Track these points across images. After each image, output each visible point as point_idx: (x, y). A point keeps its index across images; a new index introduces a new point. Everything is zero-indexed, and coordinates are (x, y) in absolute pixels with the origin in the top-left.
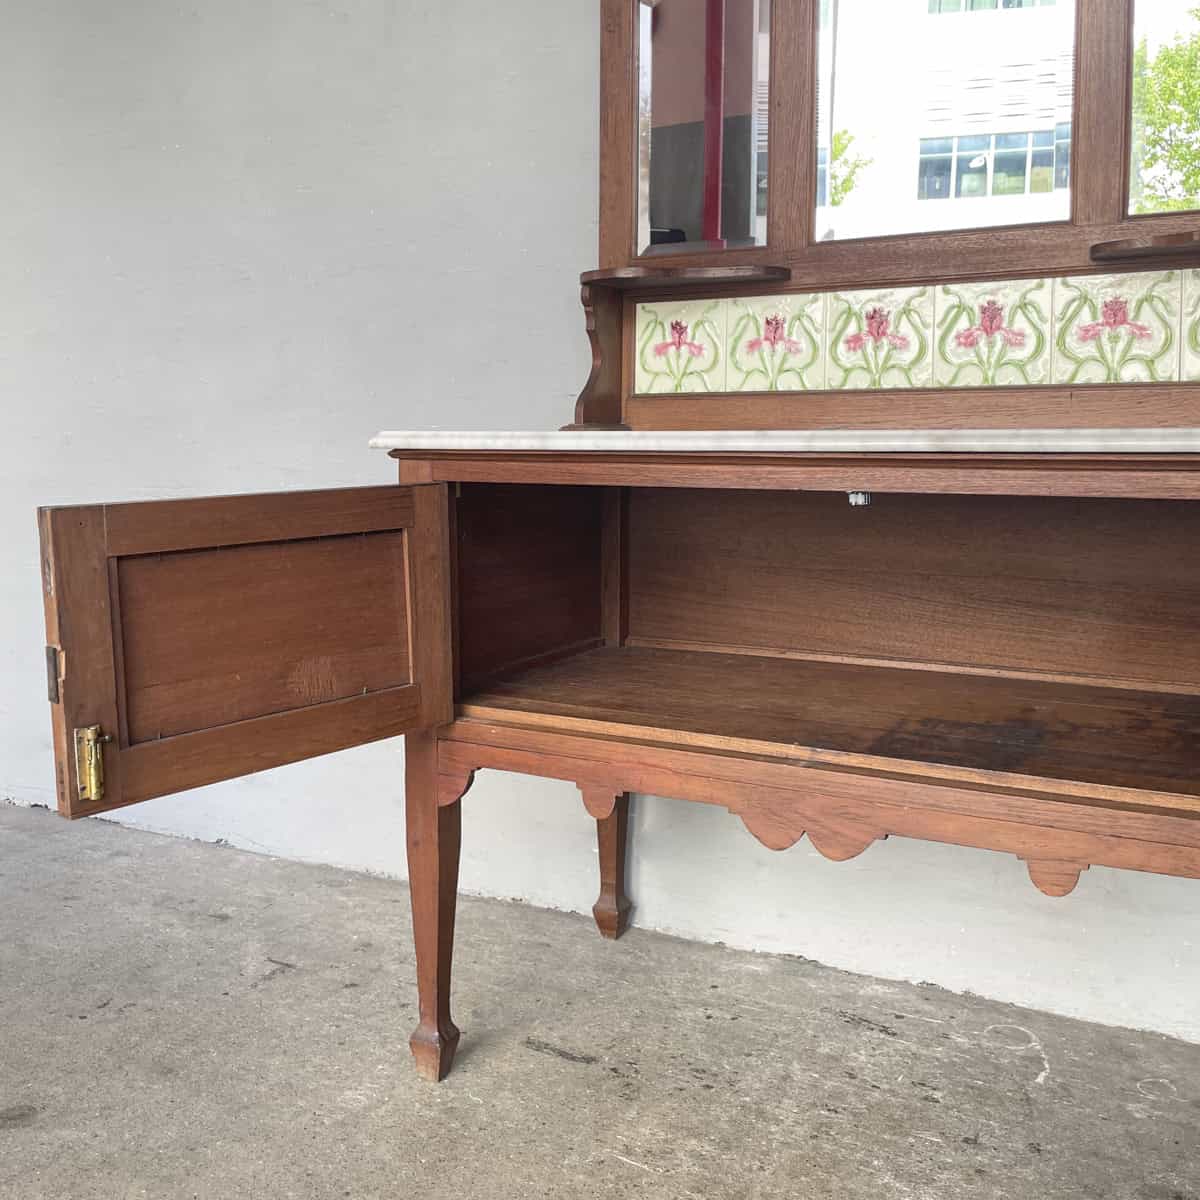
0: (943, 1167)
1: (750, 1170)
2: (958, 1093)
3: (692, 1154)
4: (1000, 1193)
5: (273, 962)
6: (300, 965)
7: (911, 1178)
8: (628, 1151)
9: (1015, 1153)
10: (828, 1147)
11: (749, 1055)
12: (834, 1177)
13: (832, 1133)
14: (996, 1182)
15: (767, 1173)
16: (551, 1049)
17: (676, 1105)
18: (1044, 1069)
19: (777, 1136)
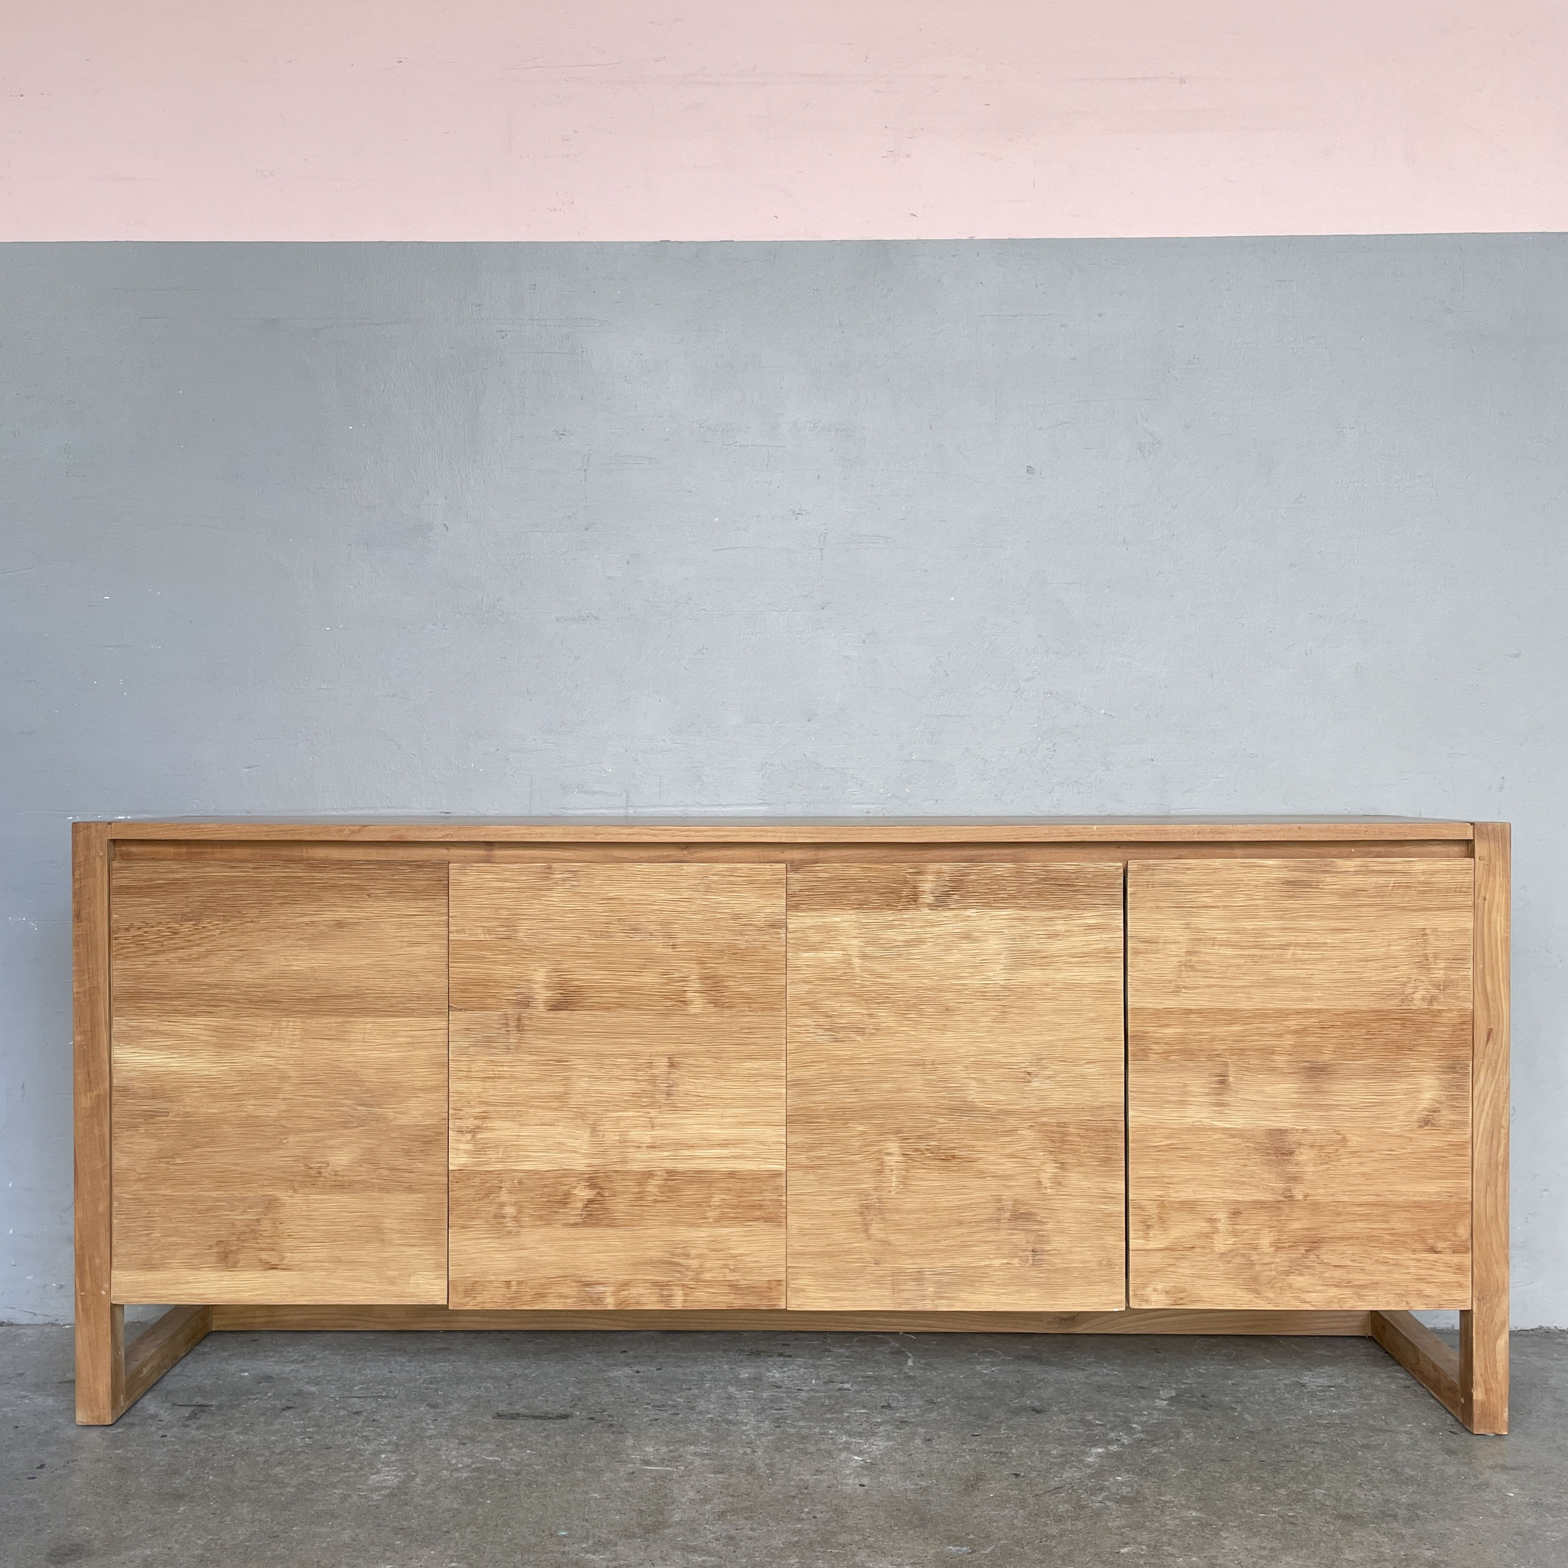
0: (878, 1425)
1: (747, 1454)
2: (860, 1382)
3: (695, 1454)
4: (924, 1430)
5: (179, 1405)
6: (214, 1403)
7: (860, 1435)
8: (648, 1463)
9: (920, 1407)
10: (792, 1431)
11: (690, 1389)
12: (808, 1446)
13: (788, 1422)
14: (917, 1425)
15: (759, 1453)
16: (525, 1416)
17: (660, 1430)
18: (909, 1357)
19: (750, 1432)
